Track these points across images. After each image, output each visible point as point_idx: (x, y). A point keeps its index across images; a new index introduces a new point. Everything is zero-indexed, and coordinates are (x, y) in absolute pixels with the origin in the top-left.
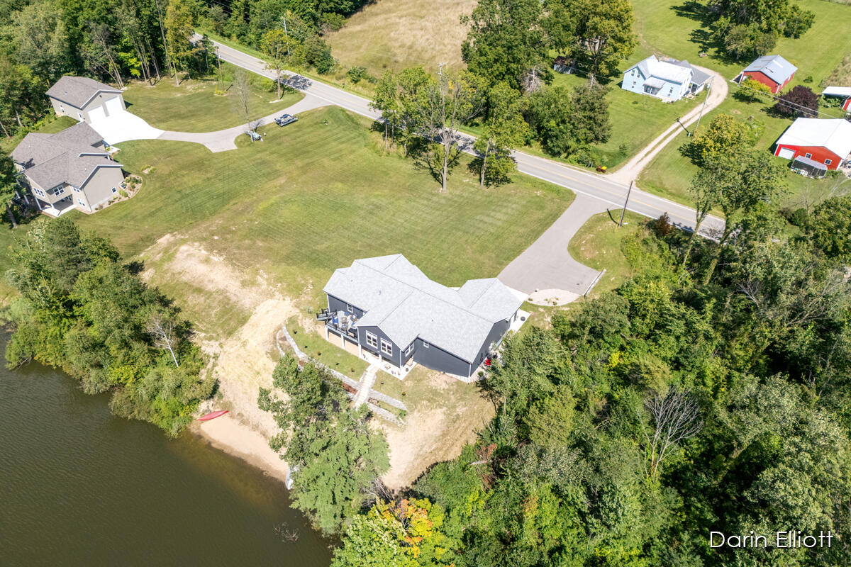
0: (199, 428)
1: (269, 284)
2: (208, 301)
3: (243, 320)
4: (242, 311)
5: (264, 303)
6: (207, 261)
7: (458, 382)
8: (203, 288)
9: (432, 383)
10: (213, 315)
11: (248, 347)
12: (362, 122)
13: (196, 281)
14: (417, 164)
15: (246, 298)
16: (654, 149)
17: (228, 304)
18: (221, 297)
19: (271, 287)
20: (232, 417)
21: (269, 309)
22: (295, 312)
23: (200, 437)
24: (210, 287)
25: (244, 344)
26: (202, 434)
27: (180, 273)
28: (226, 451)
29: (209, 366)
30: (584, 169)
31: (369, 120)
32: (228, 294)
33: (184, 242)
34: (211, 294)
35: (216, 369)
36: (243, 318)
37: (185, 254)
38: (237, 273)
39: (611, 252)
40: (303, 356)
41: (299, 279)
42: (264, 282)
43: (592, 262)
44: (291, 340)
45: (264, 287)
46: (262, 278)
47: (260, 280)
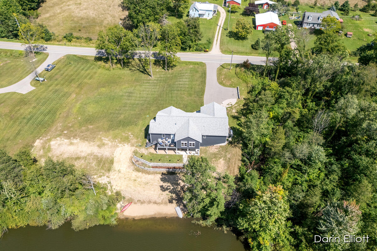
0: (123, 215)
1: (112, 142)
2: (86, 161)
3: (112, 162)
4: (108, 158)
5: (116, 150)
6: (71, 144)
7: (221, 146)
8: (79, 156)
9: (211, 151)
10: (94, 166)
11: (122, 172)
12: (89, 58)
13: (74, 155)
15: (105, 152)
16: (217, 38)
17: (98, 158)
18: (92, 157)
19: (114, 143)
20: (135, 203)
21: (120, 152)
22: (133, 148)
23: (127, 219)
24: (83, 154)
25: (119, 171)
26: (127, 217)
27: (61, 155)
28: (144, 218)
29: (109, 188)
30: (199, 52)
31: (92, 56)
32: (95, 154)
33: (50, 140)
34: (86, 157)
35: (113, 187)
36: (111, 161)
37: (57, 145)
38: (92, 143)
39: (235, 80)
40: (152, 164)
41: (124, 134)
42: (109, 142)
43: (231, 86)
44: (142, 160)
45: (110, 144)
46: (106, 140)
47: (106, 142)
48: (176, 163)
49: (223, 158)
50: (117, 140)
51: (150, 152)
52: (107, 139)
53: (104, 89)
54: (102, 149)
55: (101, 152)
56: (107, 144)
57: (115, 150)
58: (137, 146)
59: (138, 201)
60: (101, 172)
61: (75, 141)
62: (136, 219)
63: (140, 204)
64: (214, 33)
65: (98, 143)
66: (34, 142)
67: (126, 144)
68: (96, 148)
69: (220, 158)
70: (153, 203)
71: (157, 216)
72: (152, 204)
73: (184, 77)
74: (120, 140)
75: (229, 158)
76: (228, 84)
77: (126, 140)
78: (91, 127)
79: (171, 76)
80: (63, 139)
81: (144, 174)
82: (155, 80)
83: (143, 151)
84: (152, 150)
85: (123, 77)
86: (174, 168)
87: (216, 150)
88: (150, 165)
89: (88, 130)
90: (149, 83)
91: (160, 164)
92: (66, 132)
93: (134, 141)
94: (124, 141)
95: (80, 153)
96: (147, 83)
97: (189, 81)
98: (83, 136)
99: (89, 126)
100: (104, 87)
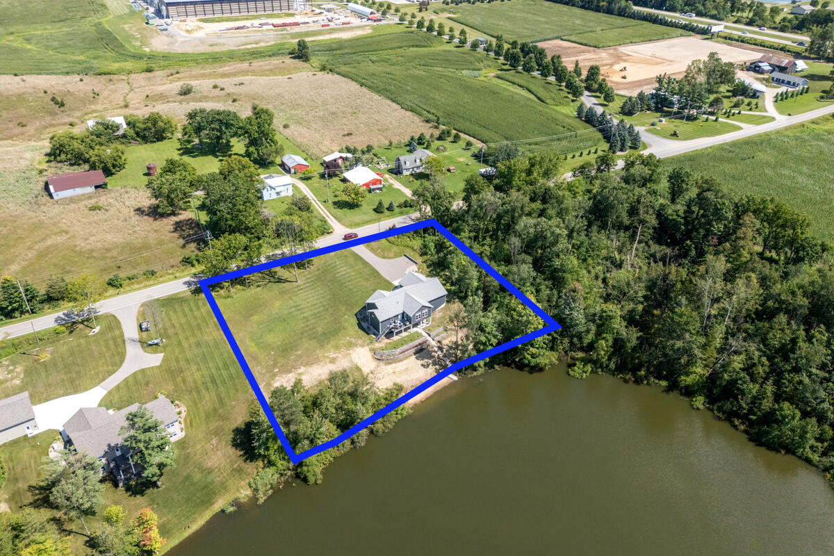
1: (339, 353)
3: (358, 368)
4: (352, 368)
6: (300, 374)
7: (442, 308)
8: (321, 380)
12: (182, 295)
13: (314, 382)
14: (258, 286)
15: (343, 364)
16: (326, 214)
18: (334, 375)
19: (342, 353)
21: (357, 357)
22: (367, 348)
23: (416, 404)
24: (323, 377)
25: (373, 373)
28: (428, 396)
29: (377, 390)
31: (185, 291)
32: (334, 371)
35: (381, 388)
36: (356, 368)
38: (322, 364)
40: (399, 350)
41: (342, 342)
42: (337, 355)
43: (396, 256)
44: (386, 352)
45: (340, 355)
46: (332, 355)
47: (334, 356)
48: (418, 339)
50: (342, 350)
51: (386, 343)
53: (256, 317)
54: (336, 363)
55: (338, 366)
56: (337, 357)
57: (351, 358)
58: (368, 345)
59: (411, 387)
61: (300, 371)
62: (423, 400)
64: (315, 210)
65: (328, 360)
67: (355, 349)
68: (330, 365)
71: (438, 389)
73: (338, 267)
74: (345, 348)
76: (392, 255)
77: (350, 345)
78: (299, 352)
80: (284, 376)
81: (398, 364)
82: (305, 284)
83: (377, 345)
84: (387, 341)
86: (420, 344)
87: (441, 314)
88: (397, 353)
89: (300, 357)
90: (302, 289)
91: (405, 347)
92: (277, 370)
93: (360, 342)
94: (350, 346)
95: (319, 378)
96: (299, 290)
97: (349, 269)
98: (302, 363)
99: (296, 353)
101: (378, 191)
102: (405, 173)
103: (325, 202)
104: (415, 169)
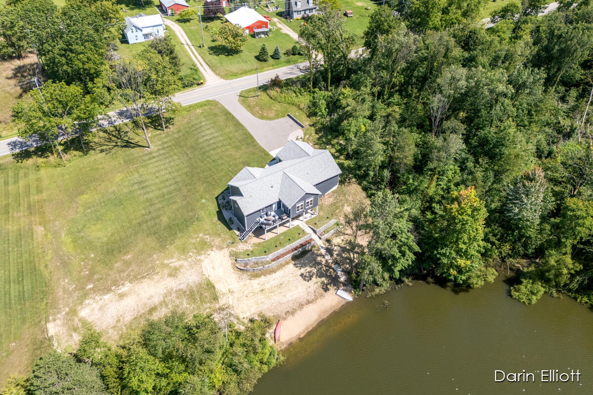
0: (282, 344)
3: (210, 286)
4: (200, 284)
5: (203, 266)
7: (333, 192)
8: (153, 306)
15: (189, 278)
16: (199, 61)
20: (285, 319)
22: (226, 252)
30: (191, 89)
32: (174, 289)
34: (165, 302)
35: (241, 317)
36: (208, 285)
37: (96, 312)
38: (156, 277)
39: (277, 107)
40: (271, 256)
41: (193, 241)
42: (181, 262)
43: (277, 116)
44: (253, 259)
45: (186, 264)
46: (174, 263)
47: (177, 264)
48: (299, 238)
49: (346, 205)
50: (191, 254)
51: (254, 244)
52: (173, 260)
53: (85, 196)
54: (179, 277)
55: (182, 282)
56: (181, 266)
57: (201, 268)
58: (228, 246)
59: (285, 314)
60: (206, 309)
61: (123, 289)
62: (302, 336)
63: (291, 316)
64: (187, 56)
65: (166, 272)
66: (44, 331)
67: (210, 252)
68: (169, 279)
69: (343, 205)
70: (307, 304)
71: (325, 317)
72: (306, 306)
73: (204, 129)
74: (195, 251)
75: (353, 201)
76: (272, 115)
77: (203, 247)
78: (129, 256)
79: (181, 134)
80: (98, 298)
81: (268, 276)
82: (159, 150)
83: (242, 247)
84: (255, 240)
85: (100, 167)
86: (302, 245)
87: (331, 199)
88: (268, 259)
89: (128, 264)
90: (154, 157)
91: (281, 251)
92: (91, 286)
93: (217, 241)
94: (202, 249)
95: (150, 301)
96: (150, 159)
97: (217, 132)
98: (129, 275)
99: (125, 258)
100: (82, 193)
101: (263, 36)
102: (296, 16)
103: (200, 47)
104: (307, 12)
